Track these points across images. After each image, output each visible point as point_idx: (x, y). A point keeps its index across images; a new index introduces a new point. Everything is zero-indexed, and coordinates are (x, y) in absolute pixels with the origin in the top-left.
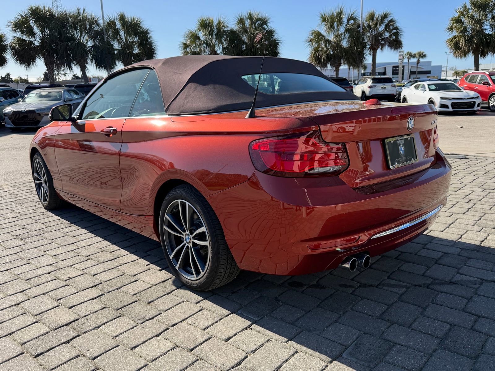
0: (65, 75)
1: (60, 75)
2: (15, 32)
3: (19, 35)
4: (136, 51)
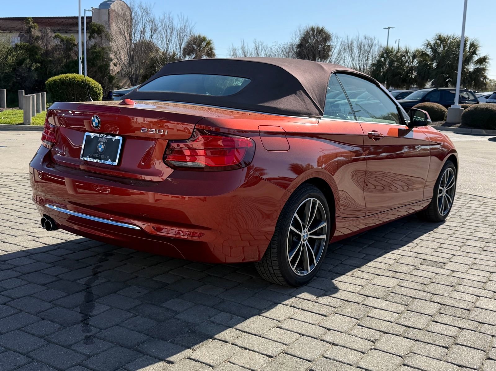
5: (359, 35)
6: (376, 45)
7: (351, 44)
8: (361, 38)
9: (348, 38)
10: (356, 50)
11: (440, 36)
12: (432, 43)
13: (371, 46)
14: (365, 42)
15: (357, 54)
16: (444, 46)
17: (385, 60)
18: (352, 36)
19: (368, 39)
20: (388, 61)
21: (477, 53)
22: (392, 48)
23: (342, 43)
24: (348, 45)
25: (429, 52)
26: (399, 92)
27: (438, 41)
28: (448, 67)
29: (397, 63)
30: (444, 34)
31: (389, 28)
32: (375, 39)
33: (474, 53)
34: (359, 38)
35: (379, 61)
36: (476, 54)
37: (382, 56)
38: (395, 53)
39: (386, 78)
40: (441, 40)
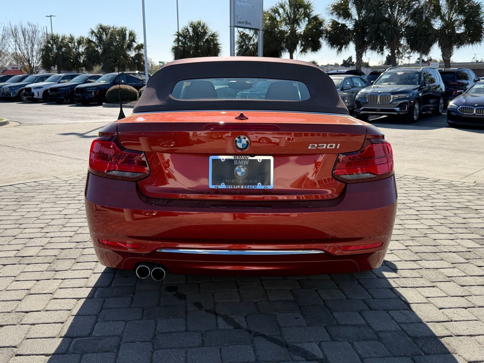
0: (409, 58)
1: (403, 58)
2: (333, 15)
3: (335, 18)
4: (461, 30)
5: (21, 22)
6: (39, 31)
7: (15, 30)
8: (25, 25)
9: (11, 24)
10: (20, 35)
11: (101, 26)
12: (96, 31)
13: (34, 32)
14: (29, 28)
15: (22, 40)
16: (106, 35)
17: (52, 45)
18: (15, 23)
19: (31, 26)
20: (54, 46)
21: (136, 40)
22: (57, 35)
23: (5, 28)
24: (12, 31)
25: (94, 39)
26: (88, 76)
27: (101, 30)
28: (114, 53)
29: (65, 49)
30: (105, 24)
31: (51, 16)
32: (38, 26)
33: (133, 40)
34: (22, 24)
35: (47, 47)
36: (135, 42)
37: (49, 42)
38: (60, 40)
39: (56, 62)
40: (103, 29)
